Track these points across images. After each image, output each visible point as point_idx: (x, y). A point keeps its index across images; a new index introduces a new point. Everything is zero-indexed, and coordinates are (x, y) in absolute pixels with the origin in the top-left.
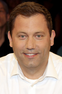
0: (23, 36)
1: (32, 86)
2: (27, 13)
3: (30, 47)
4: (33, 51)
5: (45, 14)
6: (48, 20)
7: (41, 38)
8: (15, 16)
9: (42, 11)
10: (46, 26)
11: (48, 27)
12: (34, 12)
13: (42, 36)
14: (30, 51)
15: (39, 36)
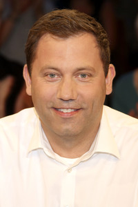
0: (52, 75)
1: (69, 170)
2: (62, 30)
3: (66, 96)
4: (72, 104)
5: (96, 34)
6: (101, 44)
7: (87, 79)
8: (39, 37)
9: (92, 27)
10: (98, 57)
11: (103, 60)
12: (76, 29)
13: (90, 75)
14: (65, 105)
15: (84, 75)
